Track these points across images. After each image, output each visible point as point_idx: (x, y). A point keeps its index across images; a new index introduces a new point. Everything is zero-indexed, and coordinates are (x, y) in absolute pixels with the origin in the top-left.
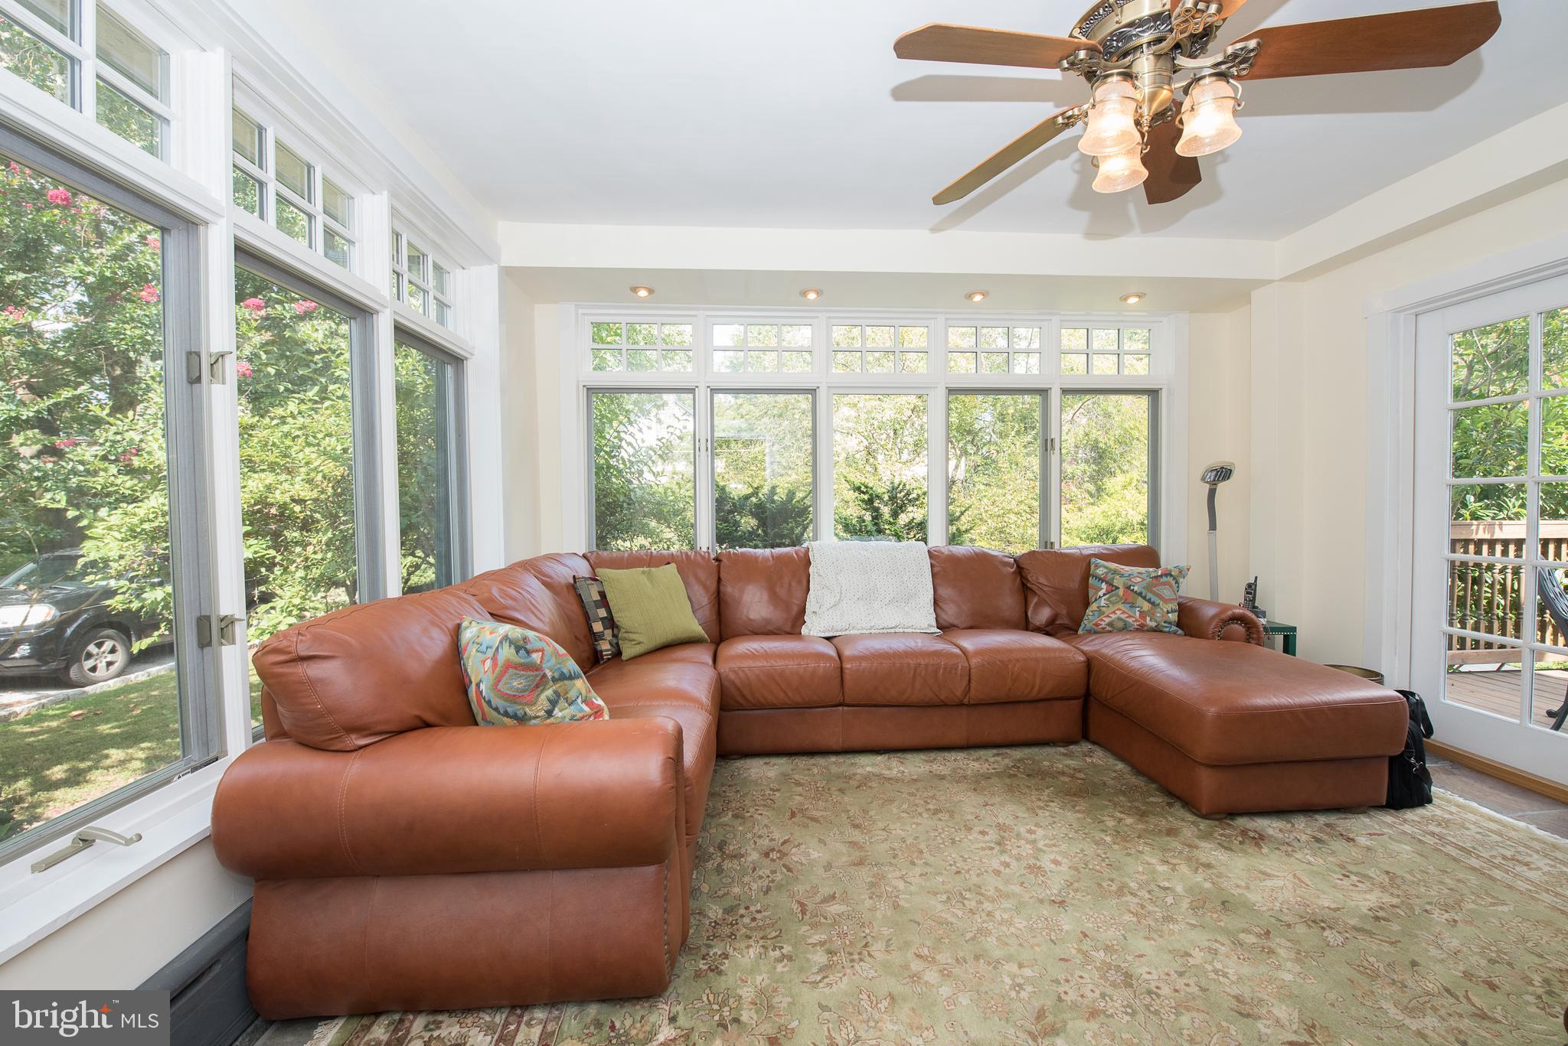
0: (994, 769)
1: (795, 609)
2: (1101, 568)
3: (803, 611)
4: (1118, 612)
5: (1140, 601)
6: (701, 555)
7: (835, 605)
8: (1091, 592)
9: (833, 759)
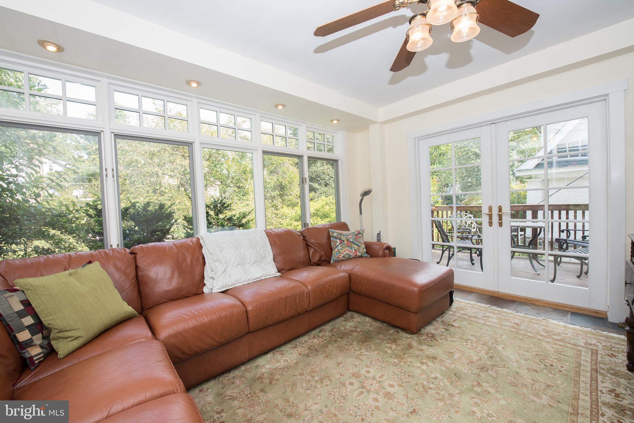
0: (325, 340)
1: (197, 277)
2: (335, 233)
3: (203, 278)
4: (346, 251)
5: (354, 246)
6: (118, 251)
7: (225, 271)
8: (333, 244)
9: (243, 368)
